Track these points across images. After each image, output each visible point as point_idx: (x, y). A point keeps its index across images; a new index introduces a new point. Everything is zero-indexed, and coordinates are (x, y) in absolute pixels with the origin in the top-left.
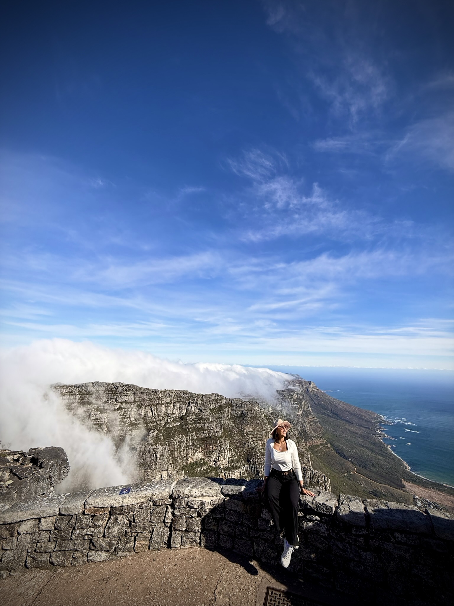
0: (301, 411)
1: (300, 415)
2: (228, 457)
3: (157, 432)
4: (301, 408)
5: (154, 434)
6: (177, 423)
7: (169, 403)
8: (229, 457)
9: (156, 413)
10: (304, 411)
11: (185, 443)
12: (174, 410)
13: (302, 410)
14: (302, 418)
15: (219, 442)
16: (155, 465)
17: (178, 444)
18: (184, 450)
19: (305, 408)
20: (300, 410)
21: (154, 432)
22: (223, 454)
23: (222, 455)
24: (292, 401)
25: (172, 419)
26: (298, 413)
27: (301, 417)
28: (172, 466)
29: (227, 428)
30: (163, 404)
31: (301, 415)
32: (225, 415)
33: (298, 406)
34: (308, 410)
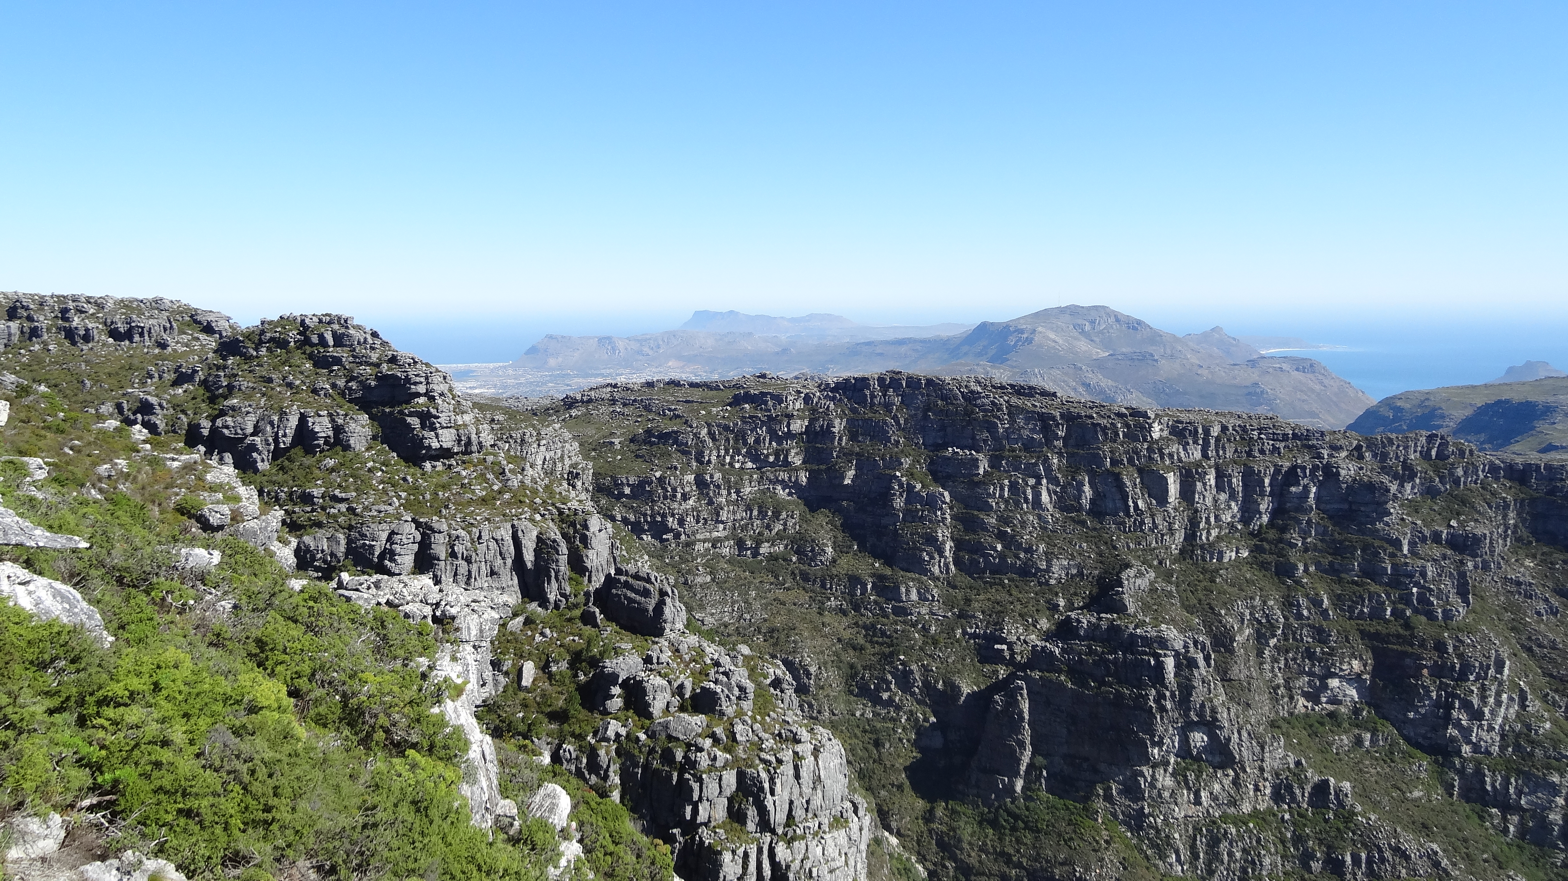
2: (1500, 720)
3: (1153, 575)
5: (1139, 581)
6: (1237, 552)
7: (1198, 464)
8: (1505, 718)
9: (1140, 503)
11: (1279, 632)
12: (1223, 497)
15: (1451, 650)
16: (1160, 697)
17: (1247, 632)
18: (1275, 660)
21: (1140, 575)
22: (1475, 701)
23: (1467, 705)
25: (1214, 533)
28: (1232, 714)
29: (1497, 595)
30: (1169, 469)
32: (1487, 532)
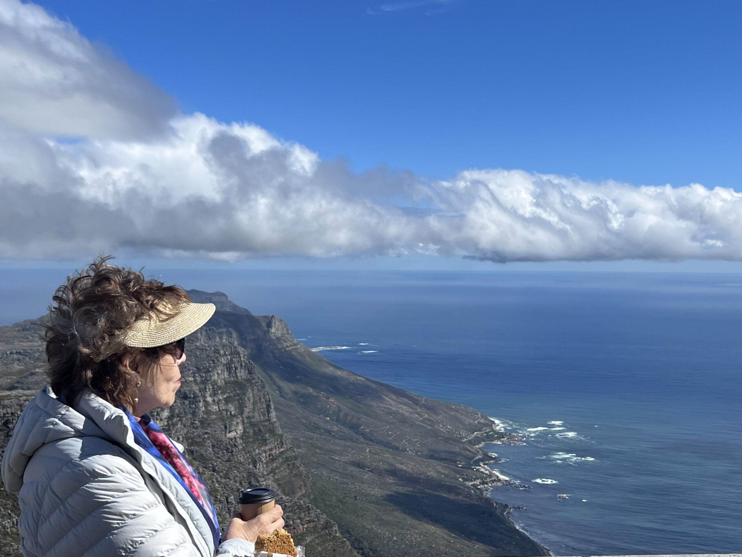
0: (240, 427)
1: (239, 441)
4: (242, 413)
10: (253, 425)
13: (243, 423)
14: (244, 449)
19: (256, 414)
20: (237, 423)
24: (208, 394)
26: (232, 435)
27: (240, 447)
31: (241, 438)
33: (232, 408)
34: (264, 421)
